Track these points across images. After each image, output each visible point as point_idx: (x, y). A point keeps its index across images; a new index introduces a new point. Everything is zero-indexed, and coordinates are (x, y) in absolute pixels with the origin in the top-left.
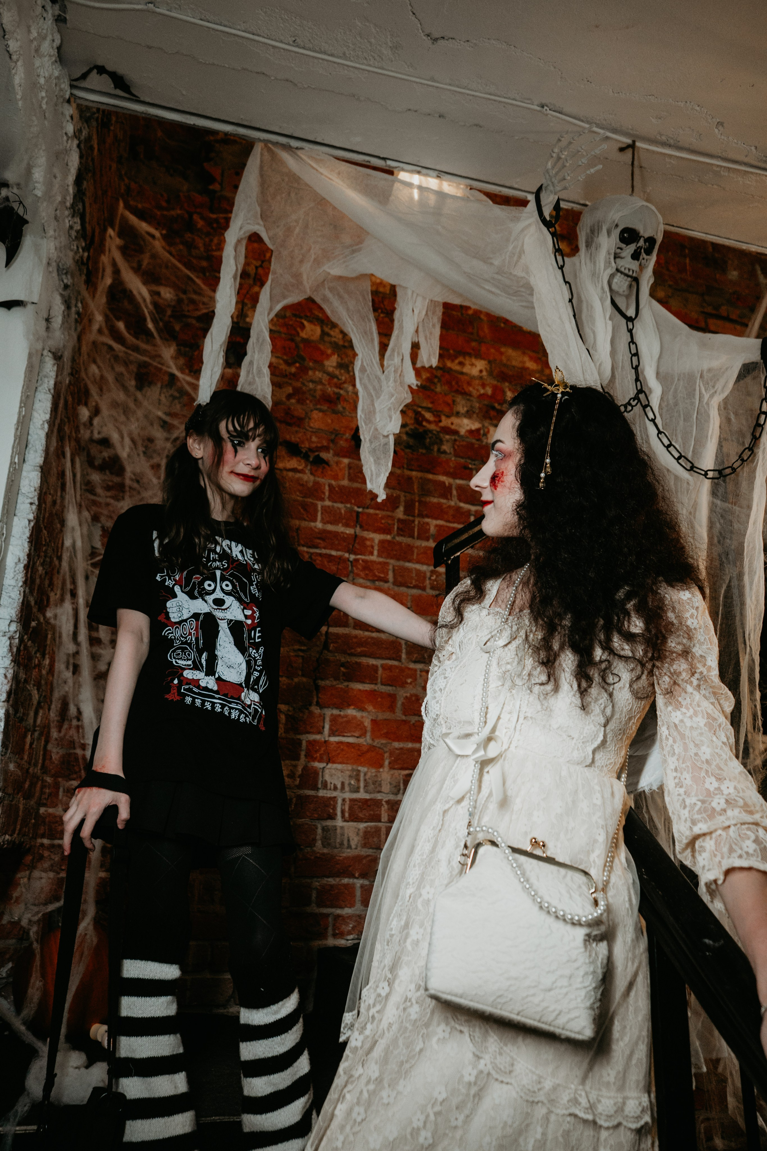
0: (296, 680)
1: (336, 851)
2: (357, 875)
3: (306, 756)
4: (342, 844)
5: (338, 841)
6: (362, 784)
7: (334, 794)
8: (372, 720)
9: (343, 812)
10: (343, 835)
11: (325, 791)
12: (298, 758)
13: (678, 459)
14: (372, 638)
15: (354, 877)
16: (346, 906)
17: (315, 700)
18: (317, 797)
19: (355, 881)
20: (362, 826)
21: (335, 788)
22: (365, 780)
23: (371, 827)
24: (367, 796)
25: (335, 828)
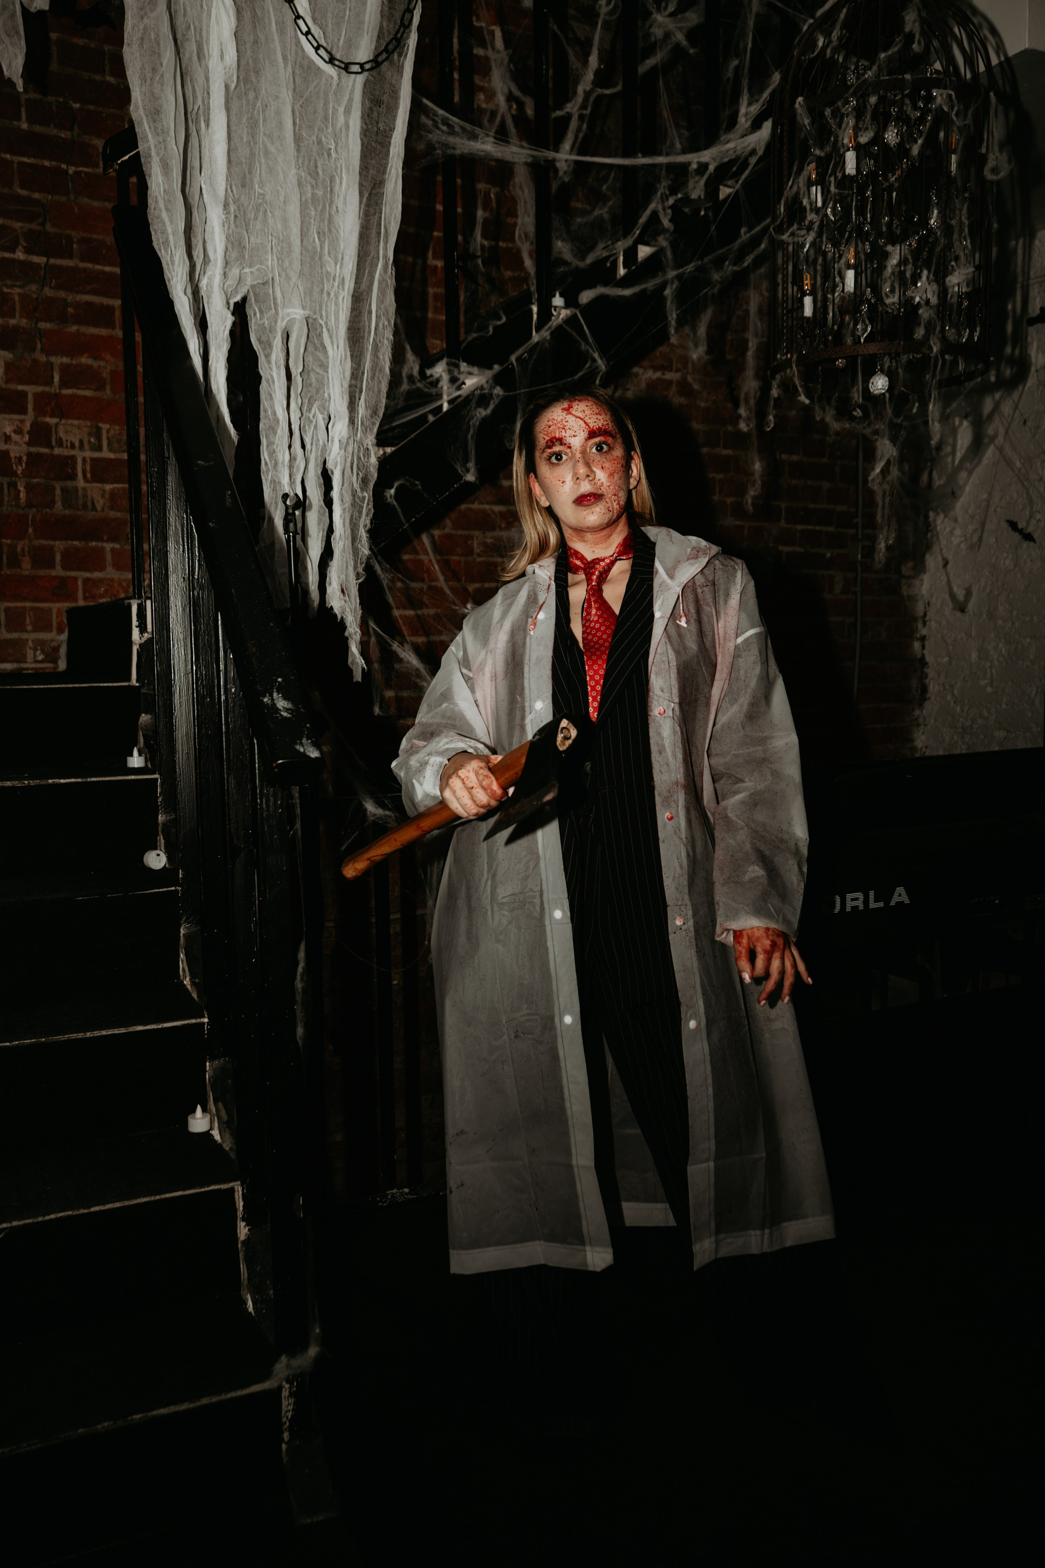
0: (13, 322)
1: (79, 513)
2: (105, 538)
3: (34, 410)
4: (85, 506)
5: (80, 502)
6: (105, 443)
7: (72, 452)
8: (111, 371)
9: (84, 472)
10: (85, 496)
11: (61, 449)
12: (24, 411)
13: (317, 49)
14: (104, 273)
15: (103, 541)
16: (96, 570)
17: (39, 346)
18: (52, 455)
19: (105, 544)
20: (108, 487)
21: (73, 446)
22: (108, 438)
23: (118, 489)
24: (112, 456)
25: (76, 489)
